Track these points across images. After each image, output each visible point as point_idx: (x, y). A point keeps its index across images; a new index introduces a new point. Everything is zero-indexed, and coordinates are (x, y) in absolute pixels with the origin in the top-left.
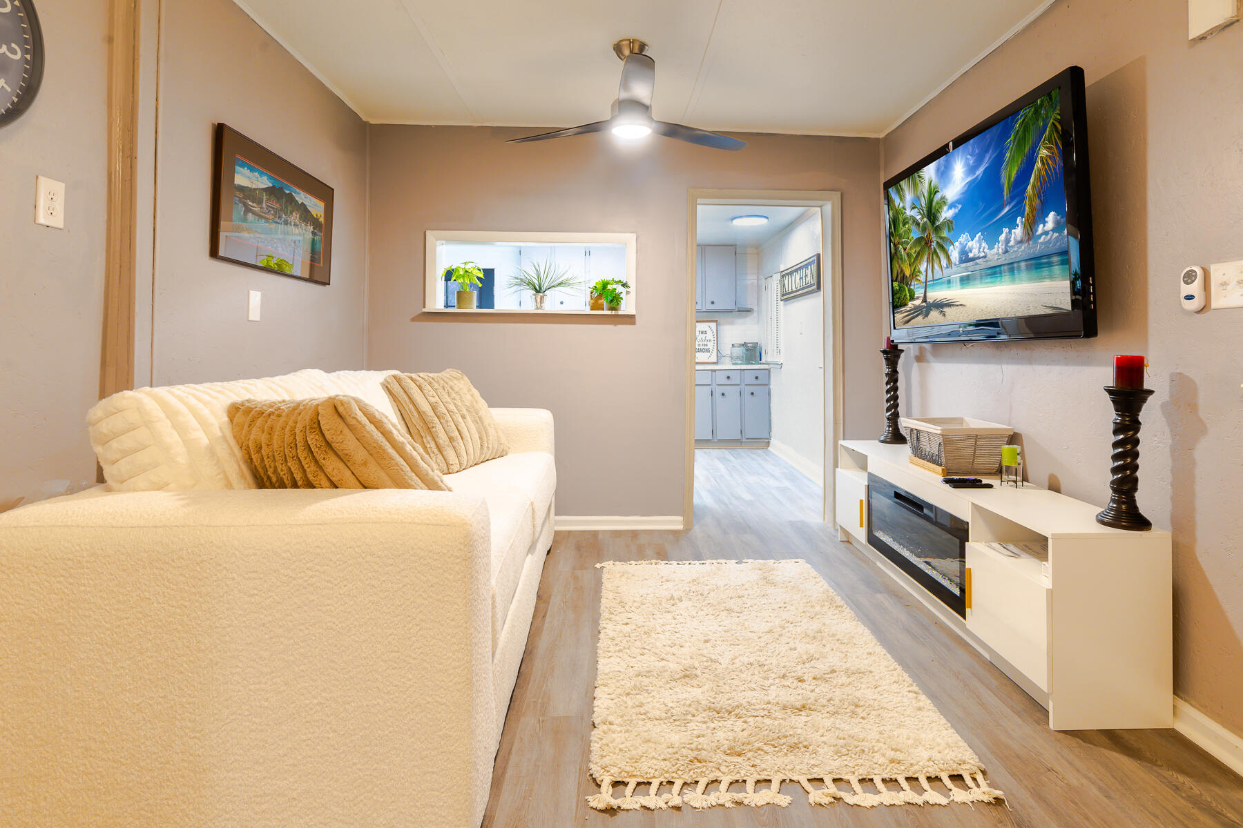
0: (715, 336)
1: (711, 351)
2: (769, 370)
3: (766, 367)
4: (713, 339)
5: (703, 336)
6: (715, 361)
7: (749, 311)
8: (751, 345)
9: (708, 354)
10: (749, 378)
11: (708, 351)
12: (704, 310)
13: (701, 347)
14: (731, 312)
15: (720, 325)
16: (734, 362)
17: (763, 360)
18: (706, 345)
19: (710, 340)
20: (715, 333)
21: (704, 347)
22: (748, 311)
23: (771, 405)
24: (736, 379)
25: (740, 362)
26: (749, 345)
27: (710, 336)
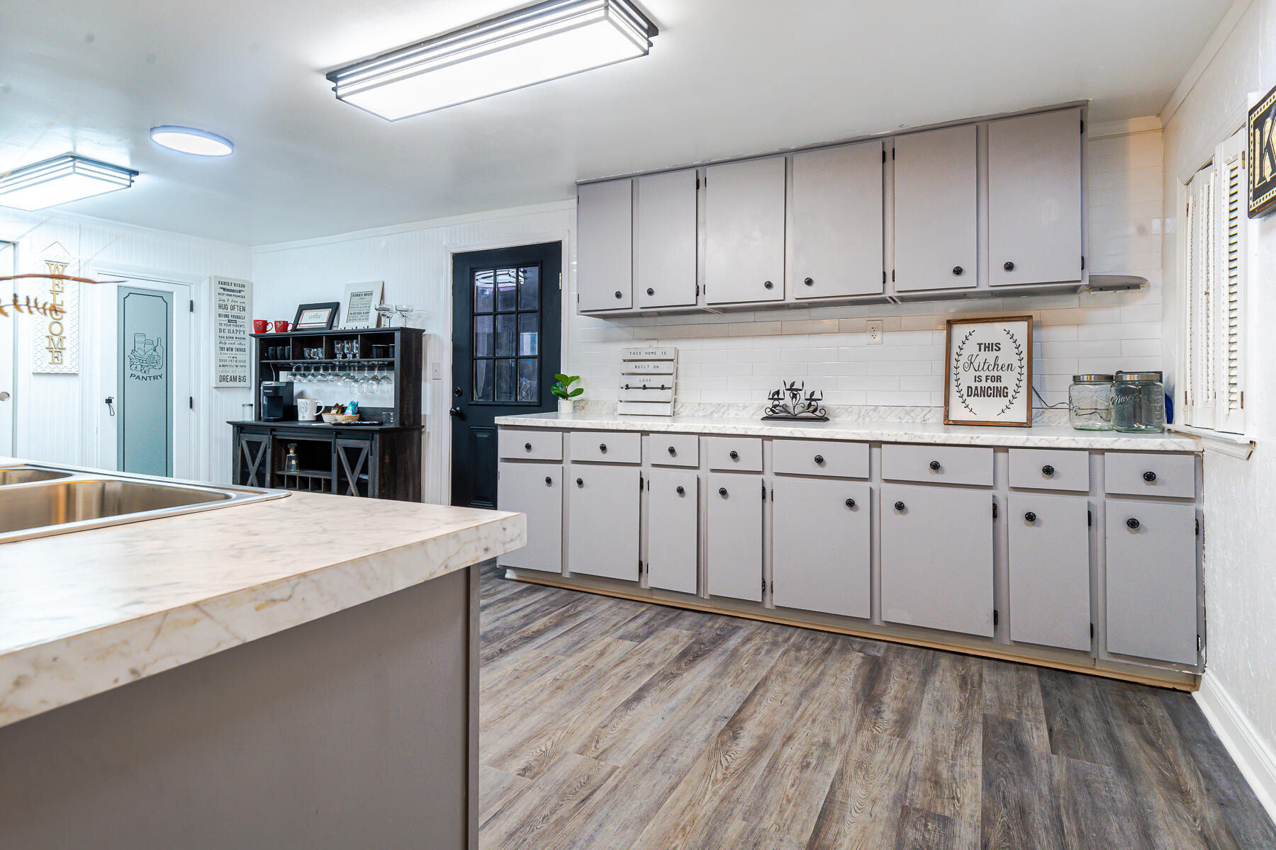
0: (1025, 355)
1: (1011, 393)
2: (1198, 457)
3: (1188, 445)
4: (1016, 364)
5: (990, 356)
6: (1022, 418)
7: (1133, 285)
8: (1135, 377)
9: (1003, 402)
10: (1124, 475)
11: (1002, 392)
12: (984, 287)
13: (984, 384)
14: (1074, 290)
15: (1040, 325)
16: (1080, 423)
17: (1179, 422)
18: (999, 379)
19: (1010, 367)
20: (1024, 348)
21: (990, 384)
22: (1129, 287)
23: (1208, 565)
24: (1072, 473)
25: (1099, 424)
26: (1128, 378)
27: (1008, 355)
